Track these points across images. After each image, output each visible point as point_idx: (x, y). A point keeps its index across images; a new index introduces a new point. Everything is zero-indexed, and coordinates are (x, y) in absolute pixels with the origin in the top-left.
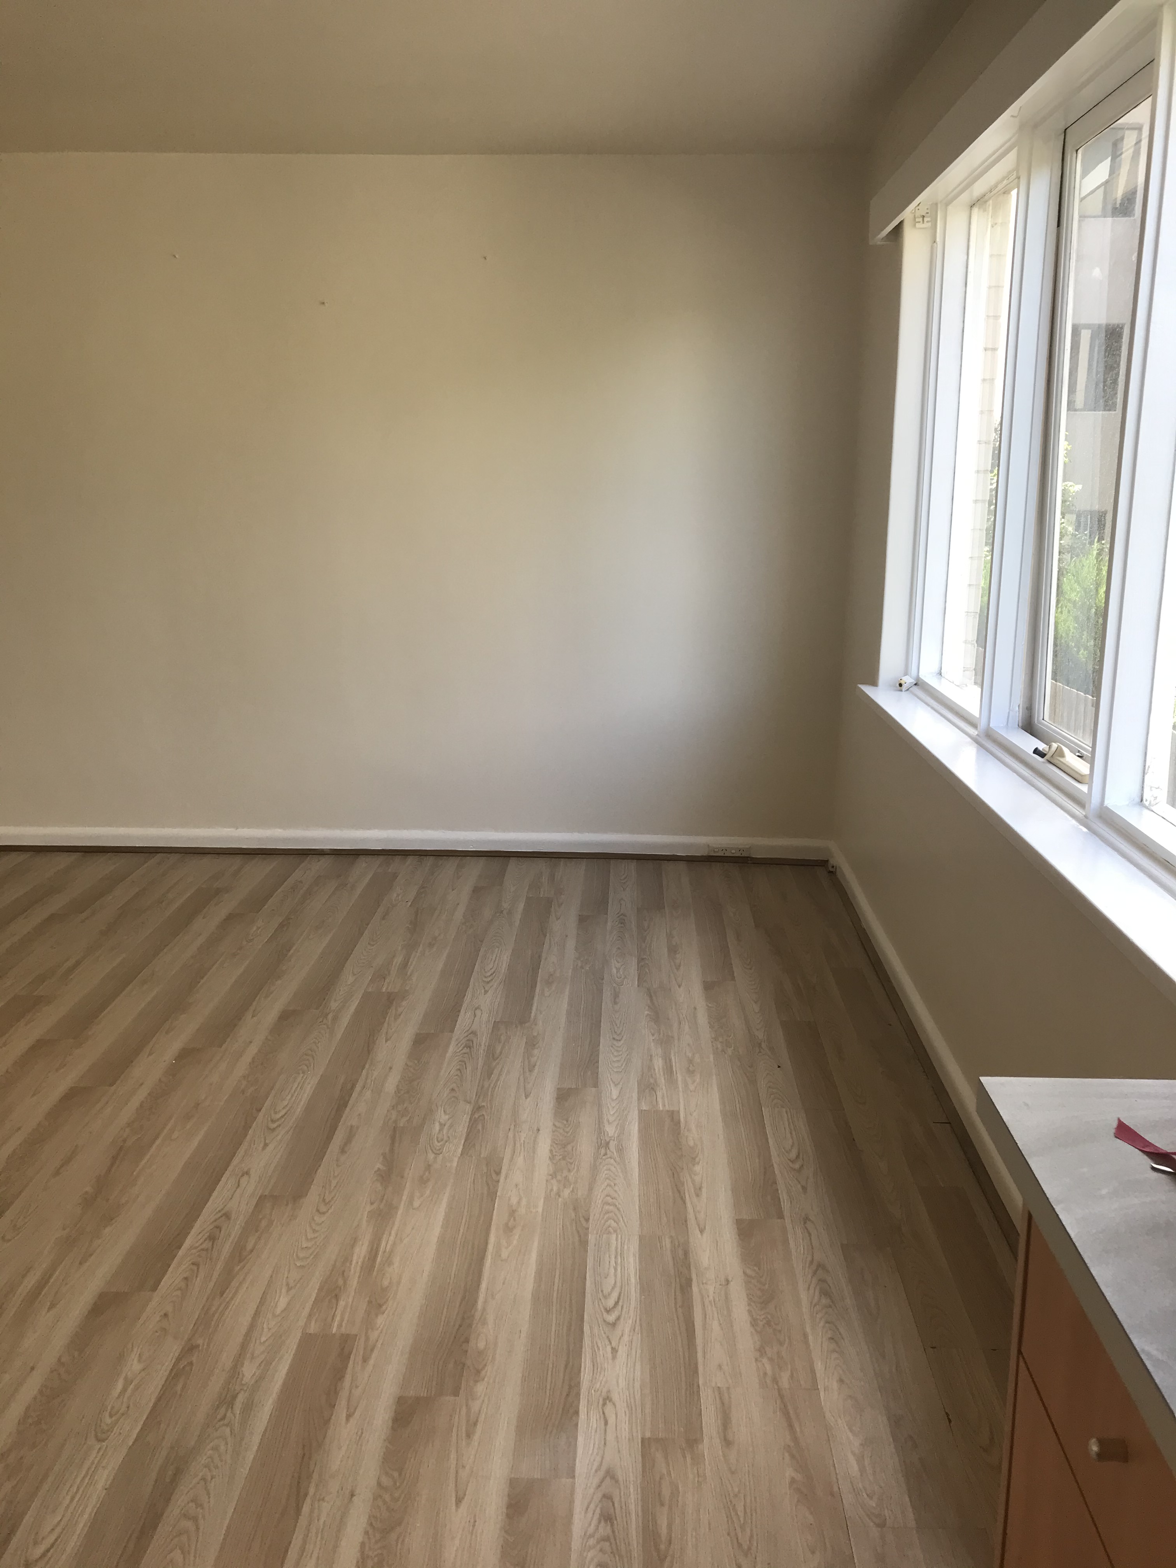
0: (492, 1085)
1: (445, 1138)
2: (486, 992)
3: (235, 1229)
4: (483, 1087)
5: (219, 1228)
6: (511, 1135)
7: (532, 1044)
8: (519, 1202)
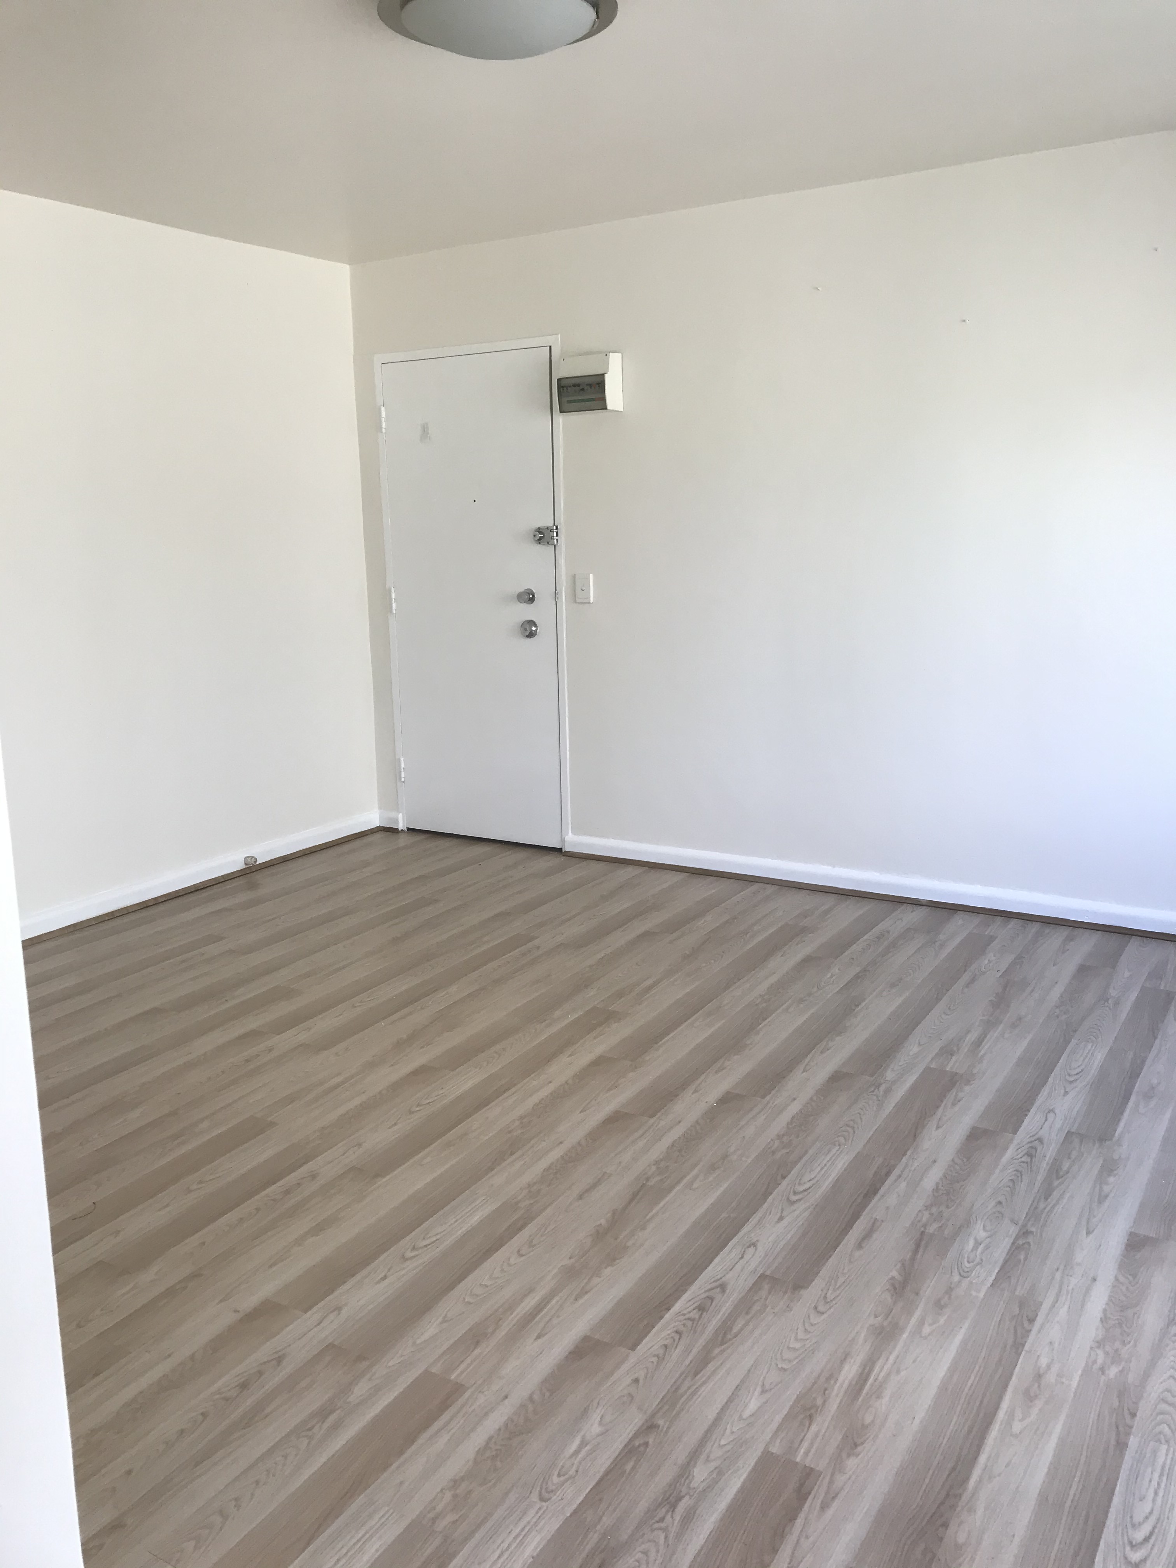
0: (1048, 1209)
1: (978, 1260)
2: (1066, 1093)
3: (726, 1304)
4: (1036, 1208)
5: (712, 1299)
6: (1058, 1275)
7: (1109, 1168)
8: (1049, 1367)
